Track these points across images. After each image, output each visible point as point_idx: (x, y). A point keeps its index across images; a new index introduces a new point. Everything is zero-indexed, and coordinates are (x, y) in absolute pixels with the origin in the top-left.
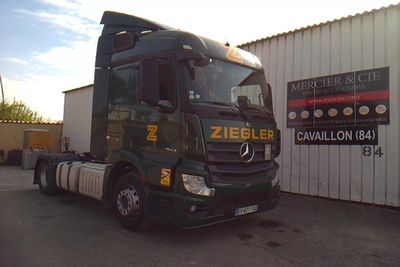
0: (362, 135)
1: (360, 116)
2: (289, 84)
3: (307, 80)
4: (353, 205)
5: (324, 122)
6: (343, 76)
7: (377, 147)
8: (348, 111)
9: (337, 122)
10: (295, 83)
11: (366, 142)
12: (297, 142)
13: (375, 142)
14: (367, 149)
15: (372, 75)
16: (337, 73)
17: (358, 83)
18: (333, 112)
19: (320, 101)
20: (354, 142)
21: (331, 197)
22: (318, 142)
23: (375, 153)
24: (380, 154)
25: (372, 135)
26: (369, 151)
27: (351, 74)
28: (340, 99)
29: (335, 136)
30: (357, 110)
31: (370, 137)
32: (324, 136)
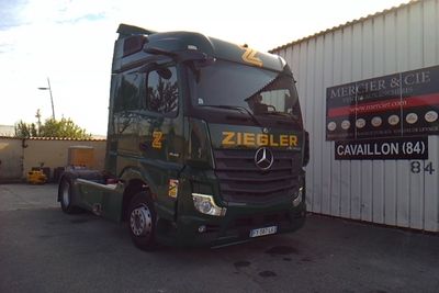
0: (410, 148)
1: (407, 125)
2: (329, 90)
3: (347, 85)
4: (399, 231)
5: (367, 133)
6: (387, 79)
7: (427, 162)
8: (394, 120)
9: (381, 132)
10: (335, 88)
11: (415, 156)
12: (338, 157)
13: (424, 156)
14: (416, 165)
15: (420, 76)
16: (381, 75)
17: (404, 86)
18: (377, 121)
19: (363, 108)
20: (401, 156)
21: (375, 221)
22: (361, 157)
23: (426, 170)
24: (431, 171)
25: (421, 147)
26: (418, 167)
27: (397, 76)
28: (385, 105)
29: (379, 150)
30: (404, 119)
31: (418, 150)
32: (367, 150)
